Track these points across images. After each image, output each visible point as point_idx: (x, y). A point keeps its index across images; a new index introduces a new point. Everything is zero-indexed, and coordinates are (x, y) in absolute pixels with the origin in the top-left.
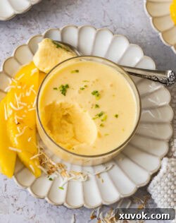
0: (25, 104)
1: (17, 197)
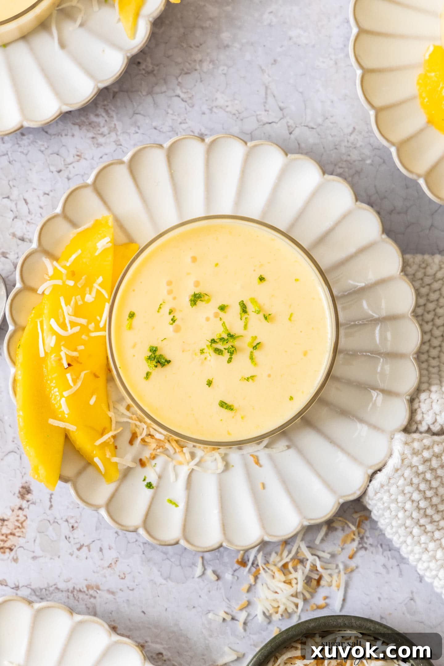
0: (83, 321)
1: (77, 522)
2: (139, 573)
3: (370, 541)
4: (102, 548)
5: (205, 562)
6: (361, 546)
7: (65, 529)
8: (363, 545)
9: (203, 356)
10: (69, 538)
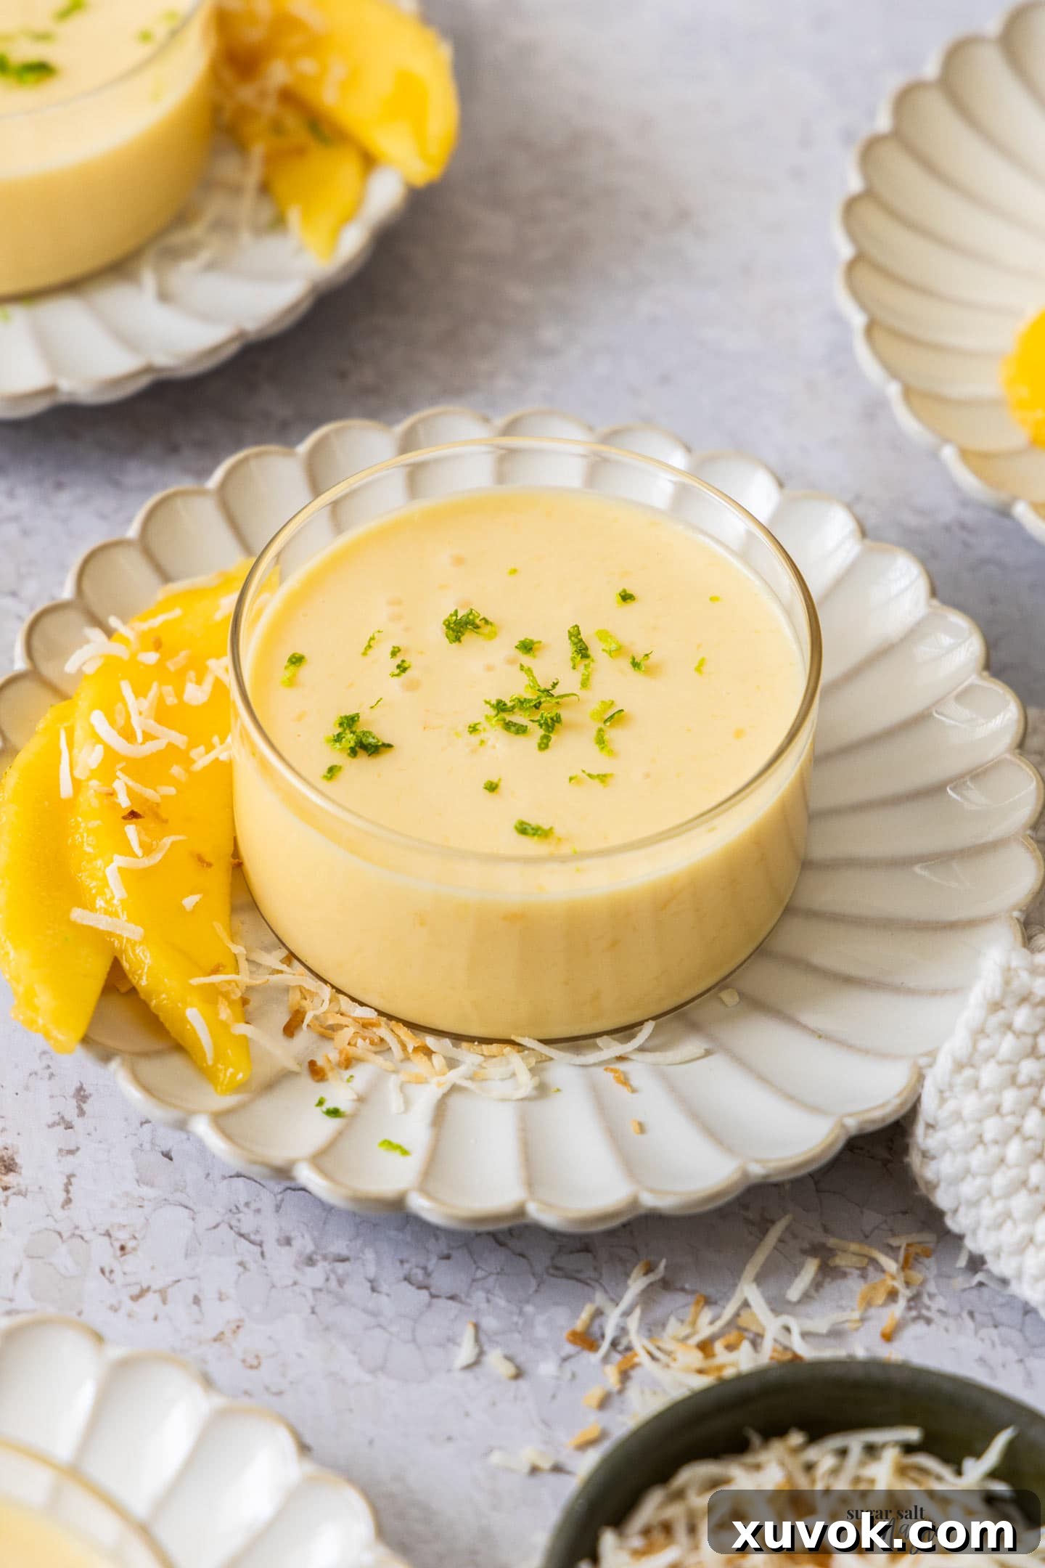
1: (135, 1238)
2: (300, 1356)
3: (940, 1303)
4: (201, 1297)
5: (483, 1338)
6: (914, 1313)
7: (103, 1252)
8: (919, 1312)
9: (475, 739)
10: (111, 1272)
